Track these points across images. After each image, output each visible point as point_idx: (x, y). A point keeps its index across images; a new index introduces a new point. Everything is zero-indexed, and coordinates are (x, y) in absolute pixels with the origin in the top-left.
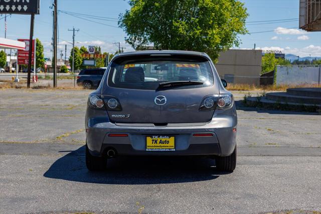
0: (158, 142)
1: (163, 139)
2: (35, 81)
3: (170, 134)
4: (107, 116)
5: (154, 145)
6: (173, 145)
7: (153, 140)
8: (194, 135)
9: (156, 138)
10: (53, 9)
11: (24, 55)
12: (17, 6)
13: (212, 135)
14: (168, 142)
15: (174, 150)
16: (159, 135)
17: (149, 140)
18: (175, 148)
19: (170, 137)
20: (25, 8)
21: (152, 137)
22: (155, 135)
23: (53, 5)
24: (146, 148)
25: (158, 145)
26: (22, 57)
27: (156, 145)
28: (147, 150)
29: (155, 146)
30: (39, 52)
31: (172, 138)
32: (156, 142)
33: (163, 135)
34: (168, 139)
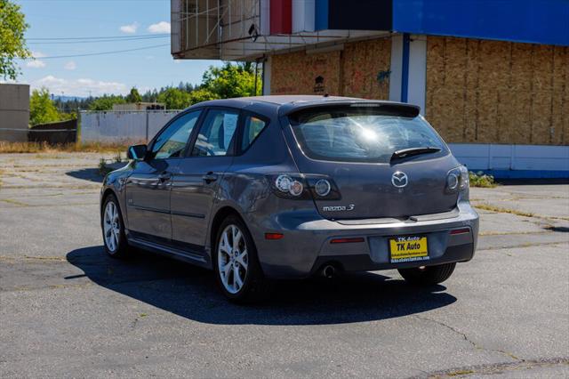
0: (405, 247)
1: (412, 241)
3: (420, 233)
4: (313, 209)
5: (400, 252)
6: (426, 250)
7: (398, 245)
9: (402, 241)
13: (469, 230)
14: (418, 246)
15: (428, 258)
16: (406, 236)
17: (394, 244)
18: (429, 255)
19: (421, 238)
21: (397, 240)
22: (402, 236)
24: (390, 258)
25: (406, 251)
27: (403, 252)
28: (392, 261)
29: (401, 255)
31: (424, 239)
32: (402, 247)
33: (412, 236)
34: (418, 242)
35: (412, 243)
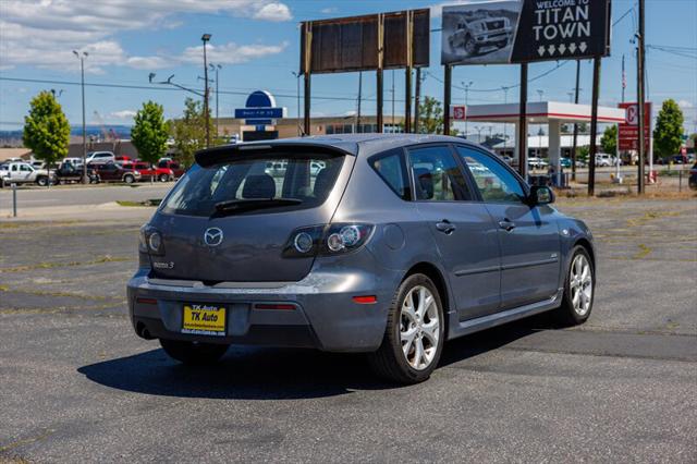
0: (201, 316)
1: (210, 311)
2: (652, 181)
3: (218, 302)
5: (194, 322)
6: (223, 324)
7: (193, 313)
8: (257, 306)
9: (197, 309)
10: (637, 45)
11: (631, 133)
12: (567, 46)
13: (294, 307)
14: (215, 318)
15: (223, 334)
16: (202, 304)
17: (188, 311)
18: (226, 330)
19: (218, 309)
20: (583, 47)
21: (192, 308)
22: (197, 303)
23: (636, 36)
24: (182, 327)
25: (201, 322)
26: (627, 136)
27: (198, 322)
28: (183, 331)
29: (196, 325)
30: (674, 124)
31: (223, 311)
32: (198, 316)
33: (209, 304)
34: (215, 313)
35: (209, 313)
